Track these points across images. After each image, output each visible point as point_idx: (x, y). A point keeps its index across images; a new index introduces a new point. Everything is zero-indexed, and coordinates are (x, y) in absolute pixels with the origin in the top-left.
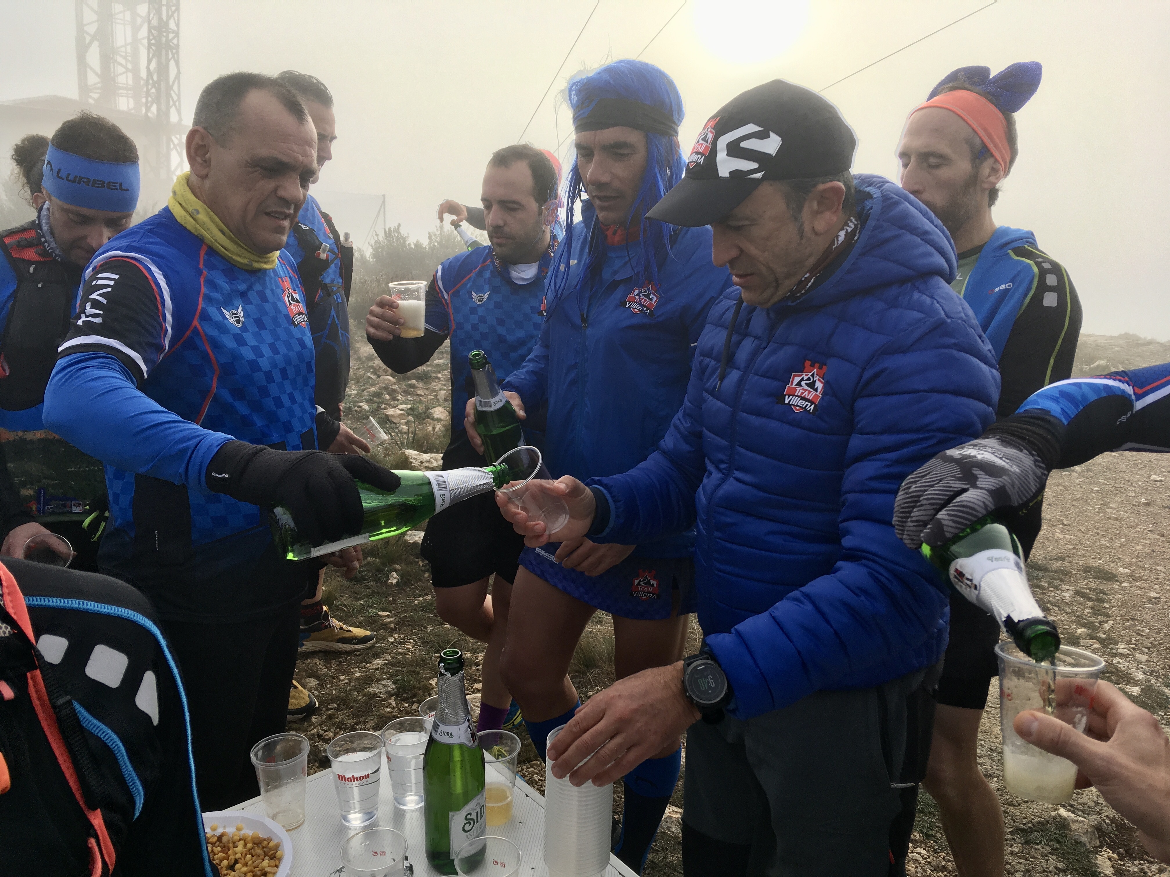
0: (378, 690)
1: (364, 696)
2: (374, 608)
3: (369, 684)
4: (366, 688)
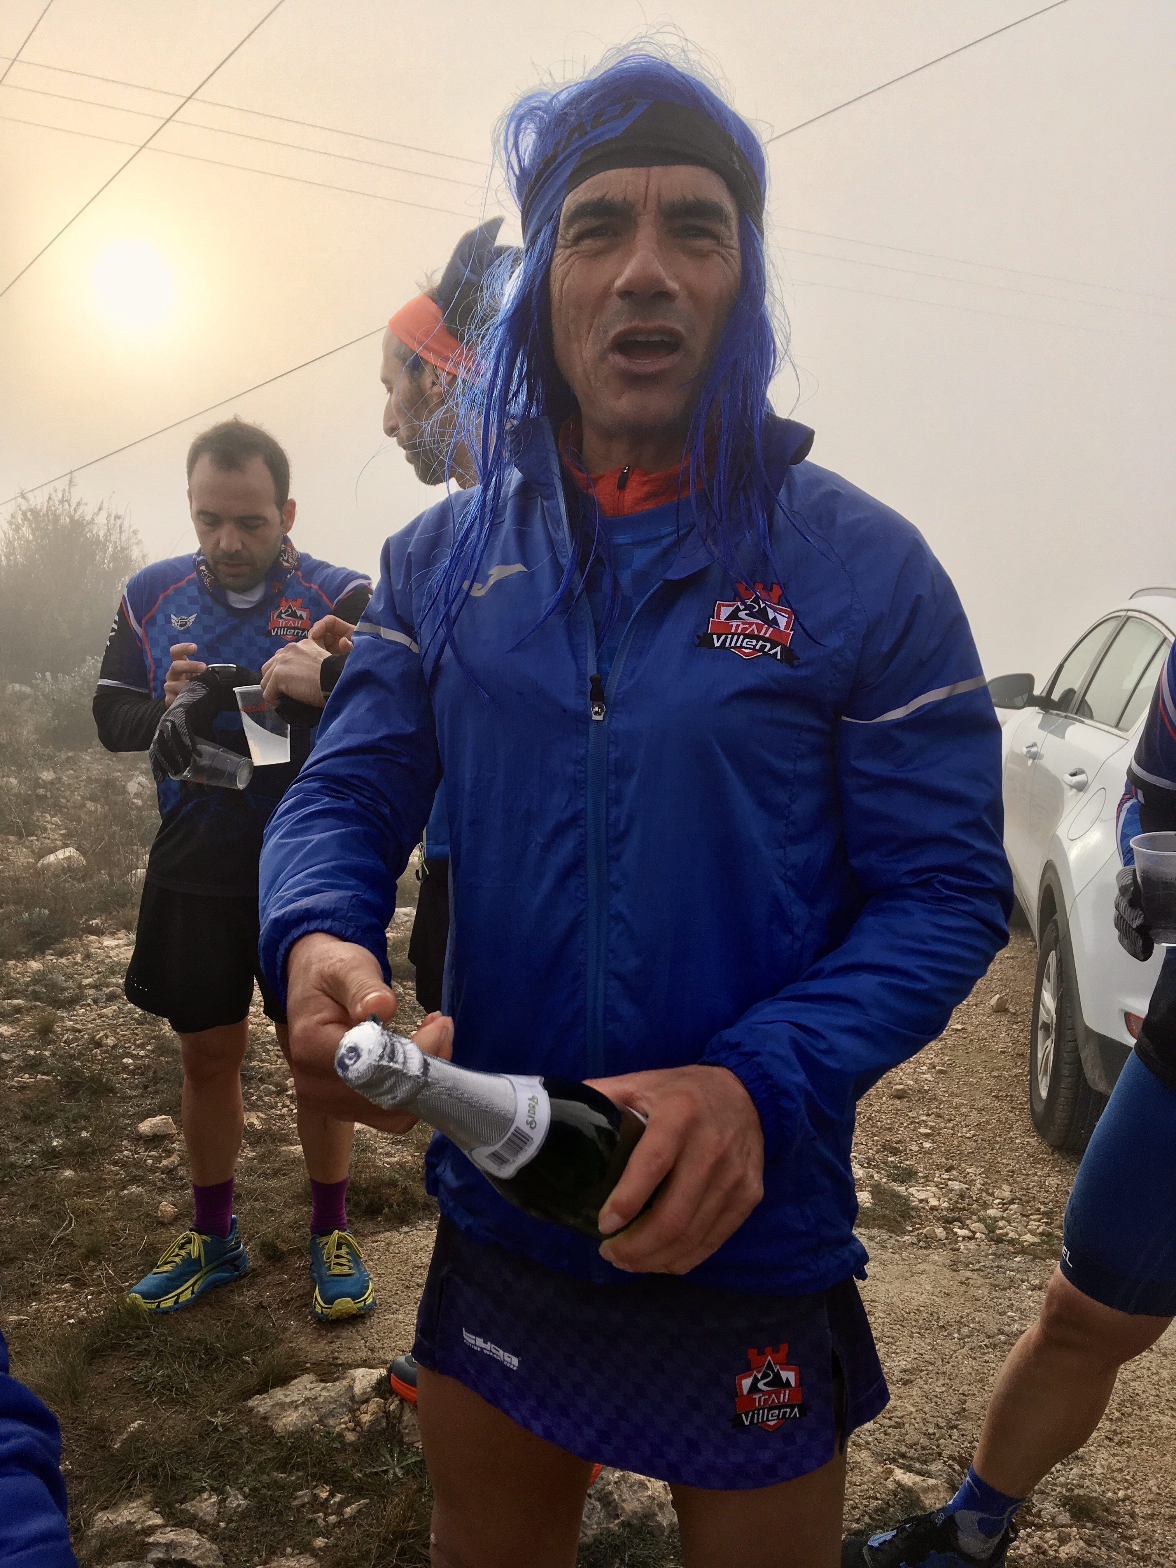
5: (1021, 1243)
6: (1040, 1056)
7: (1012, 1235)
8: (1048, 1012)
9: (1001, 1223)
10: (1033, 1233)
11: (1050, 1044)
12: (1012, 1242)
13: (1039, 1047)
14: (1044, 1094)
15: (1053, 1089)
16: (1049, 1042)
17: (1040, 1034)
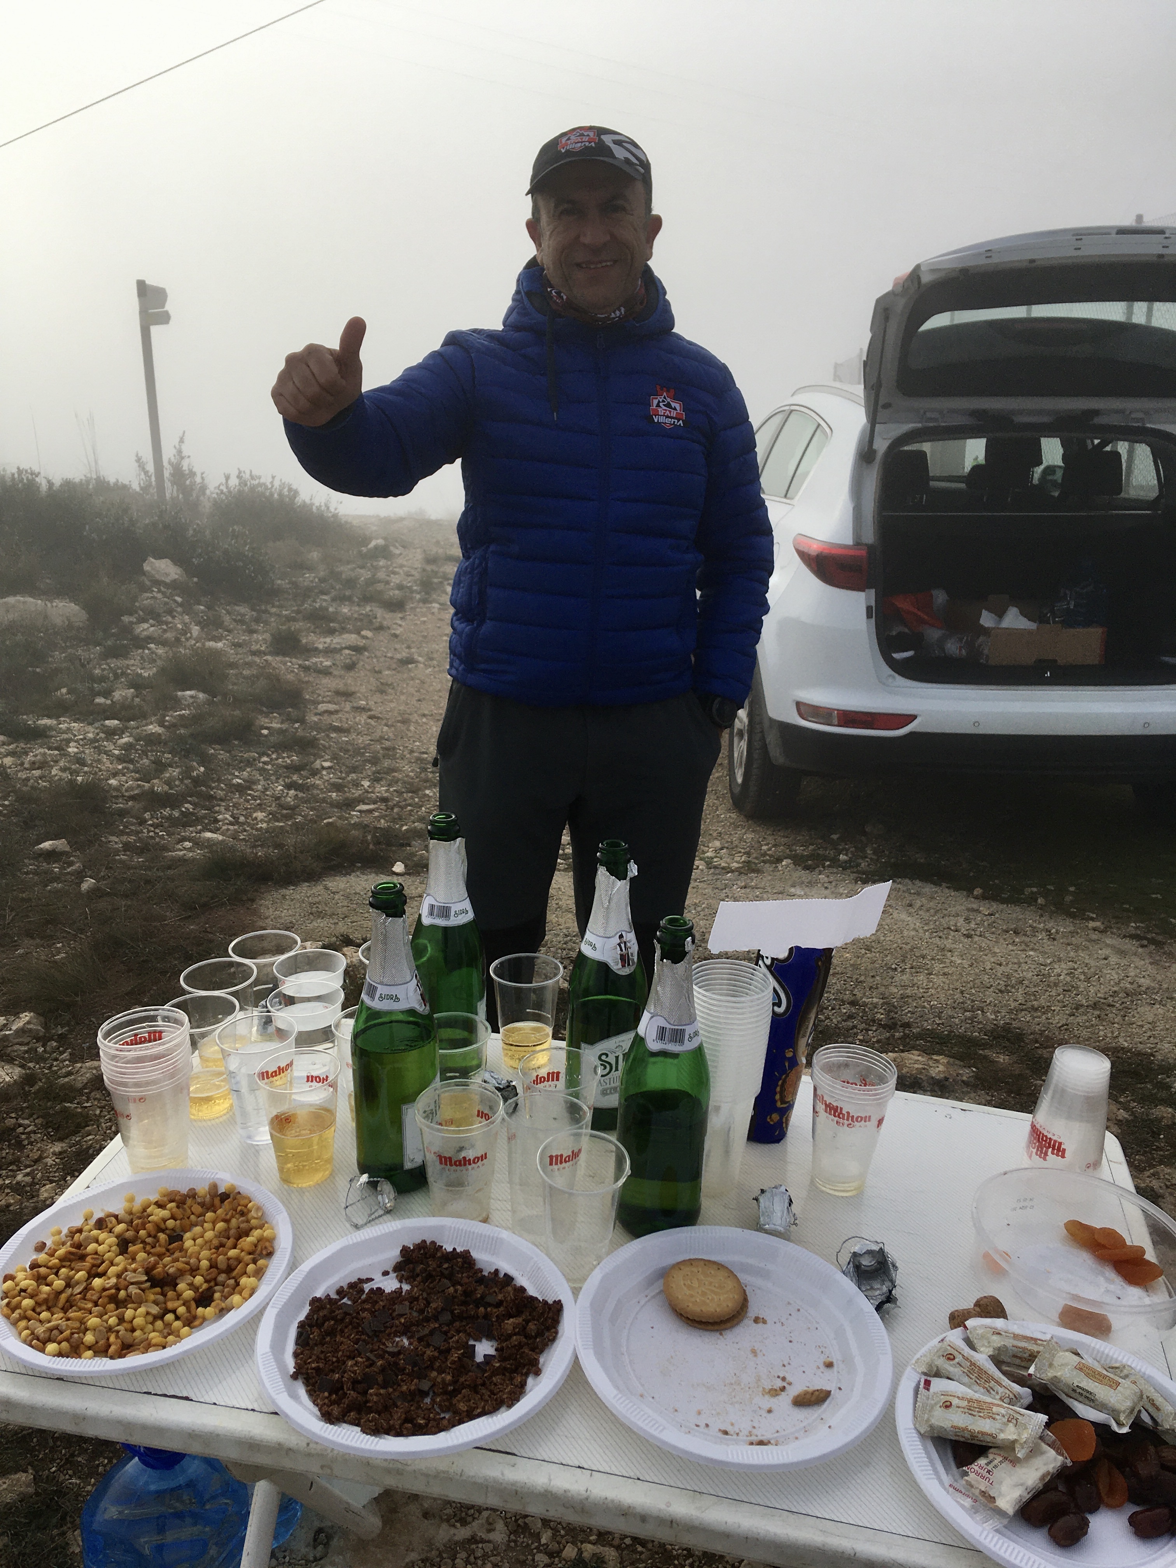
5: (730, 868)
6: (736, 755)
7: (723, 865)
8: (741, 721)
9: (715, 860)
10: (738, 862)
11: (744, 744)
12: (723, 868)
13: (735, 749)
14: (740, 780)
15: (746, 776)
16: (742, 742)
17: (736, 740)
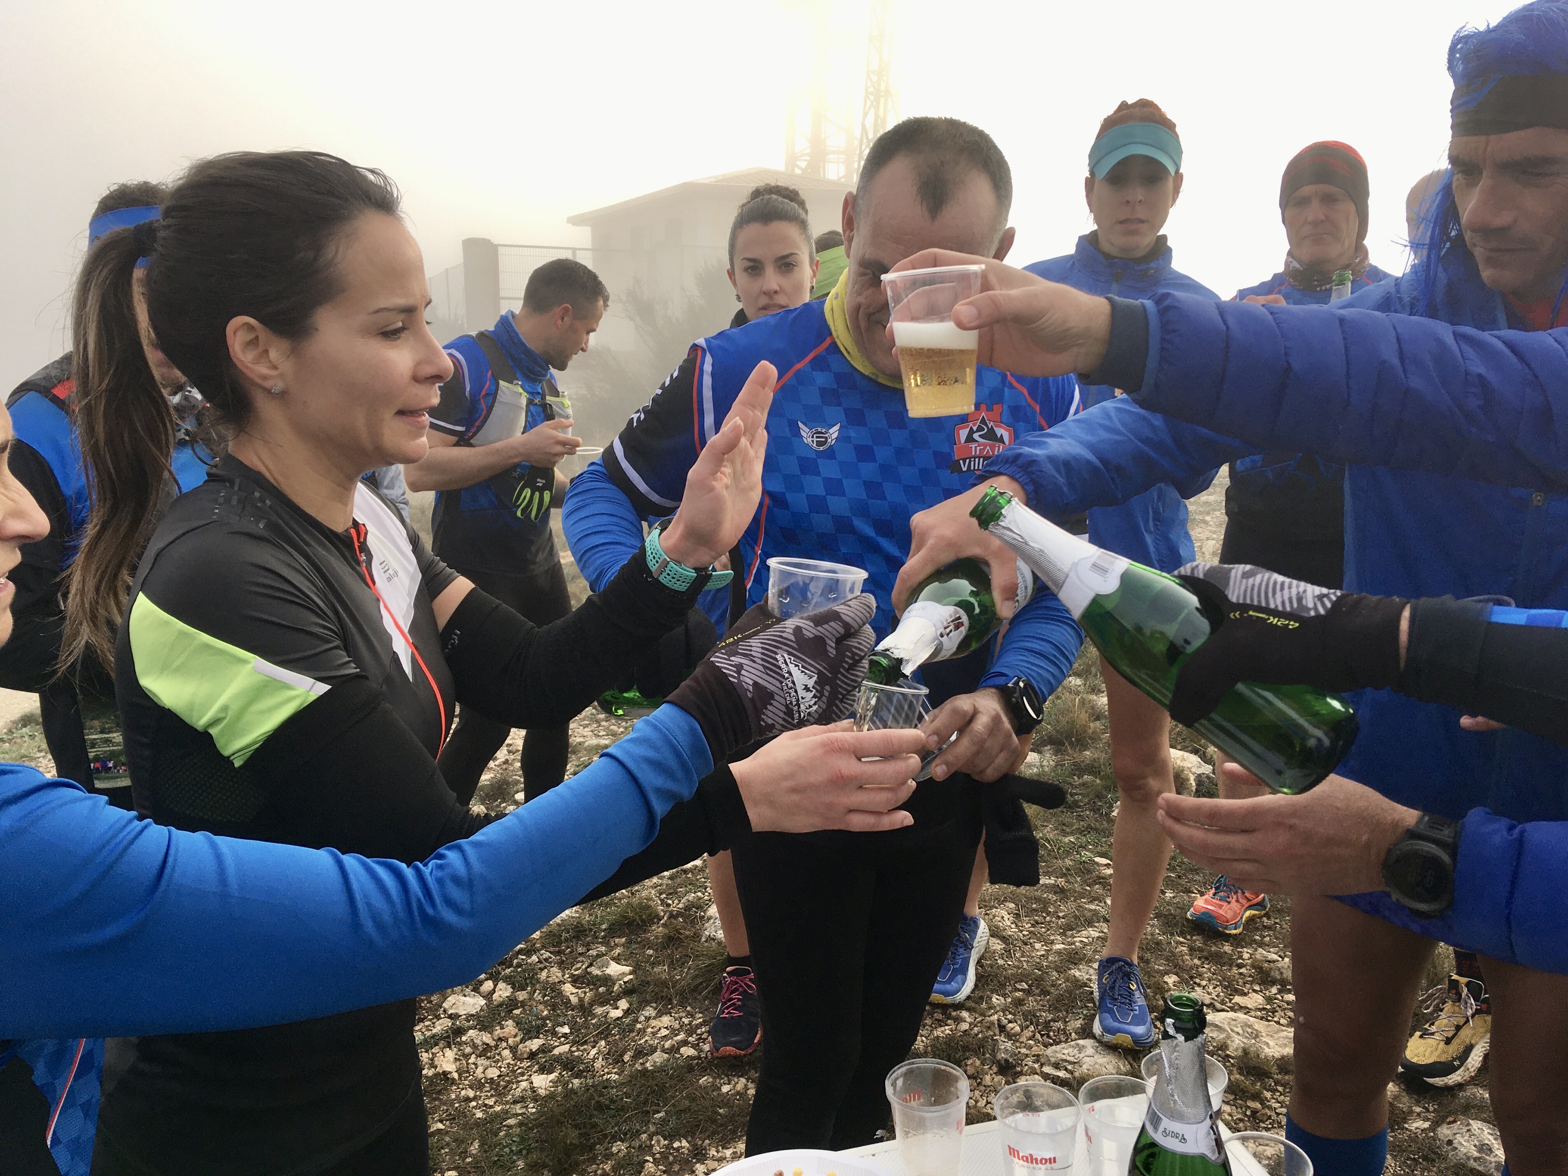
0: (1088, 977)
1: (1067, 980)
2: (1089, 850)
3: (1076, 964)
4: (1070, 969)
